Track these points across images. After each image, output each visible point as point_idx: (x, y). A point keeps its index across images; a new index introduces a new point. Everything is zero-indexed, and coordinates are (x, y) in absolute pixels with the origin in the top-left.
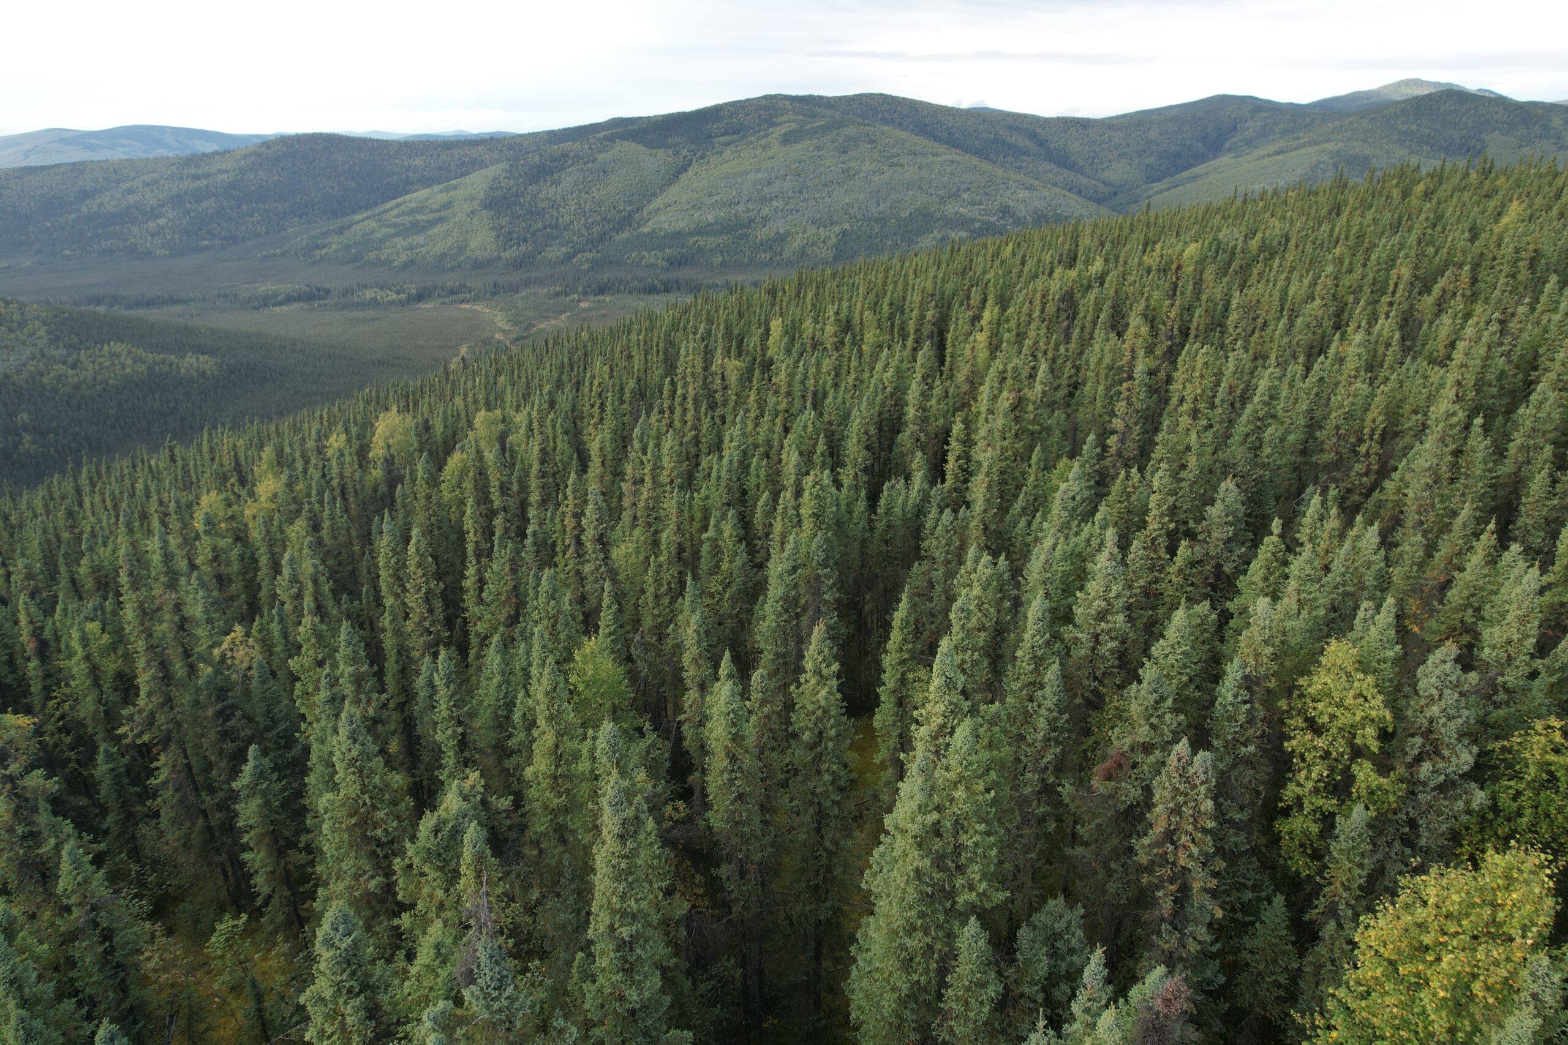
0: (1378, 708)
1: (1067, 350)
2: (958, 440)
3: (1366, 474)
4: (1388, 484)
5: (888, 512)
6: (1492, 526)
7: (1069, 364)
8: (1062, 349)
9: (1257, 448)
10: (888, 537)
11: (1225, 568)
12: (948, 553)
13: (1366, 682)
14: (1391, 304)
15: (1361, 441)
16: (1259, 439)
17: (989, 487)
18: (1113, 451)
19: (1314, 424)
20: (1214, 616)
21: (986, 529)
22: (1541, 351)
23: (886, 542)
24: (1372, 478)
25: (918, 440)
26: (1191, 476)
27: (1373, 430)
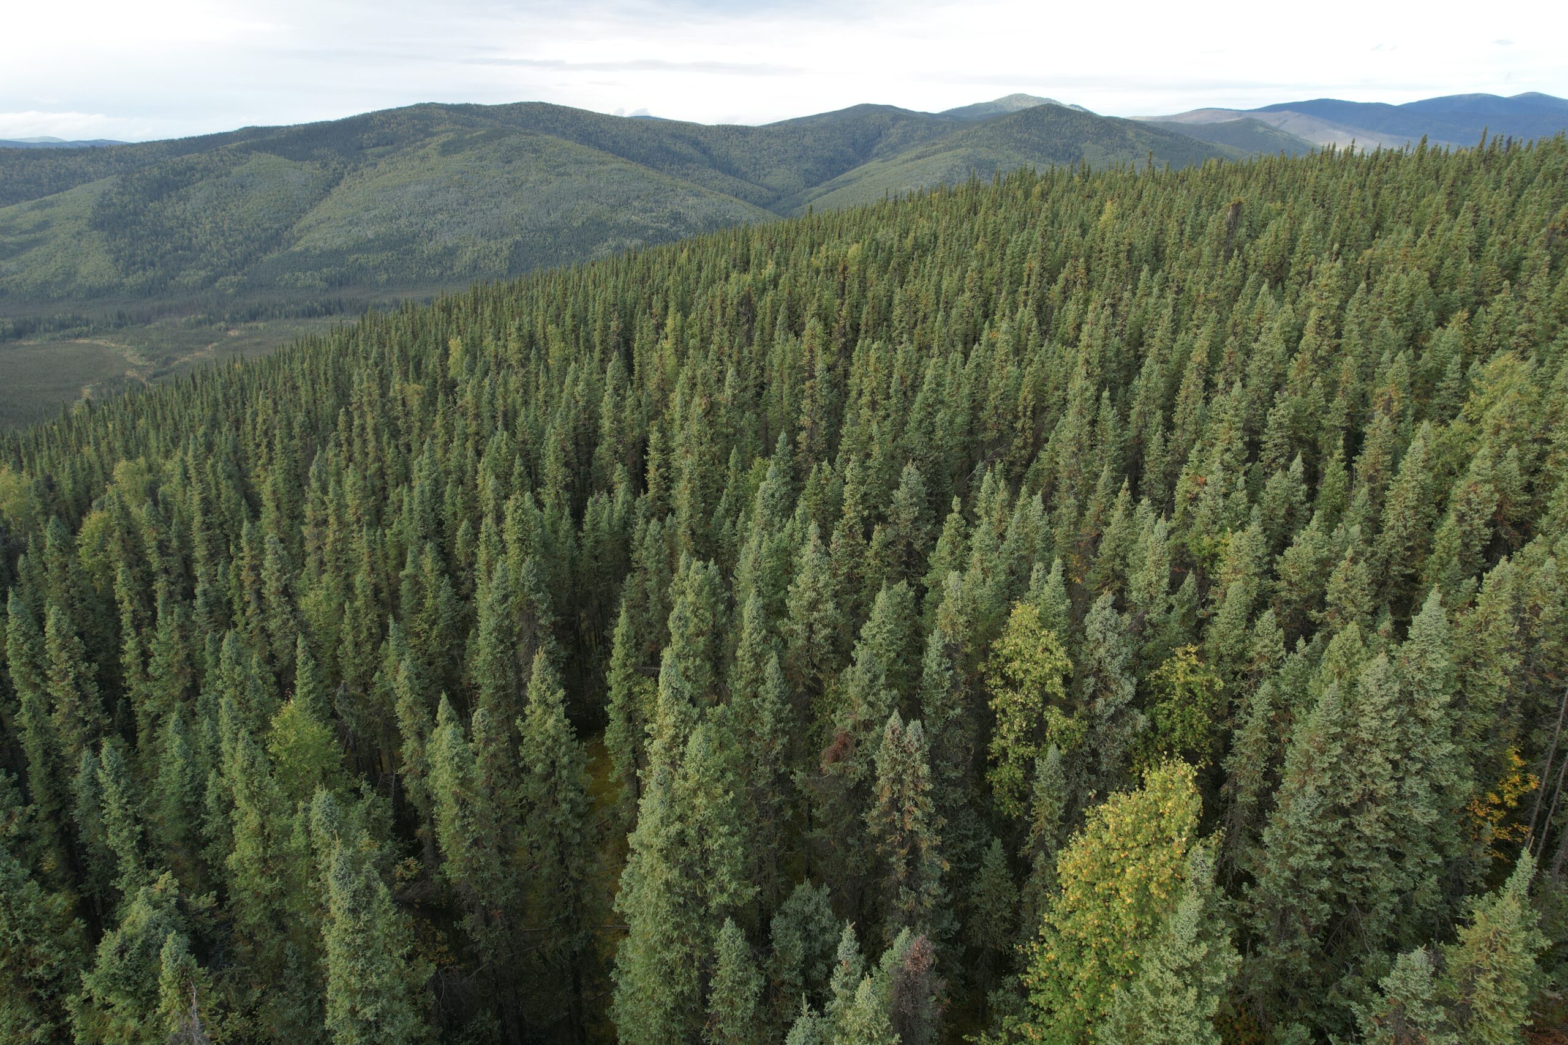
0: (1061, 659)
2: (656, 449)
3: (1024, 447)
4: (1043, 455)
5: (595, 527)
6: (1126, 484)
7: (753, 365)
8: (746, 352)
9: (930, 433)
10: (597, 553)
11: (916, 546)
12: (659, 562)
13: (1050, 637)
14: (1027, 293)
15: (1016, 418)
16: (931, 424)
17: (693, 493)
18: (803, 446)
19: (976, 406)
20: (911, 594)
21: (693, 533)
22: (1144, 329)
23: (596, 558)
24: (1029, 450)
25: (616, 452)
26: (876, 464)
27: (1025, 408)
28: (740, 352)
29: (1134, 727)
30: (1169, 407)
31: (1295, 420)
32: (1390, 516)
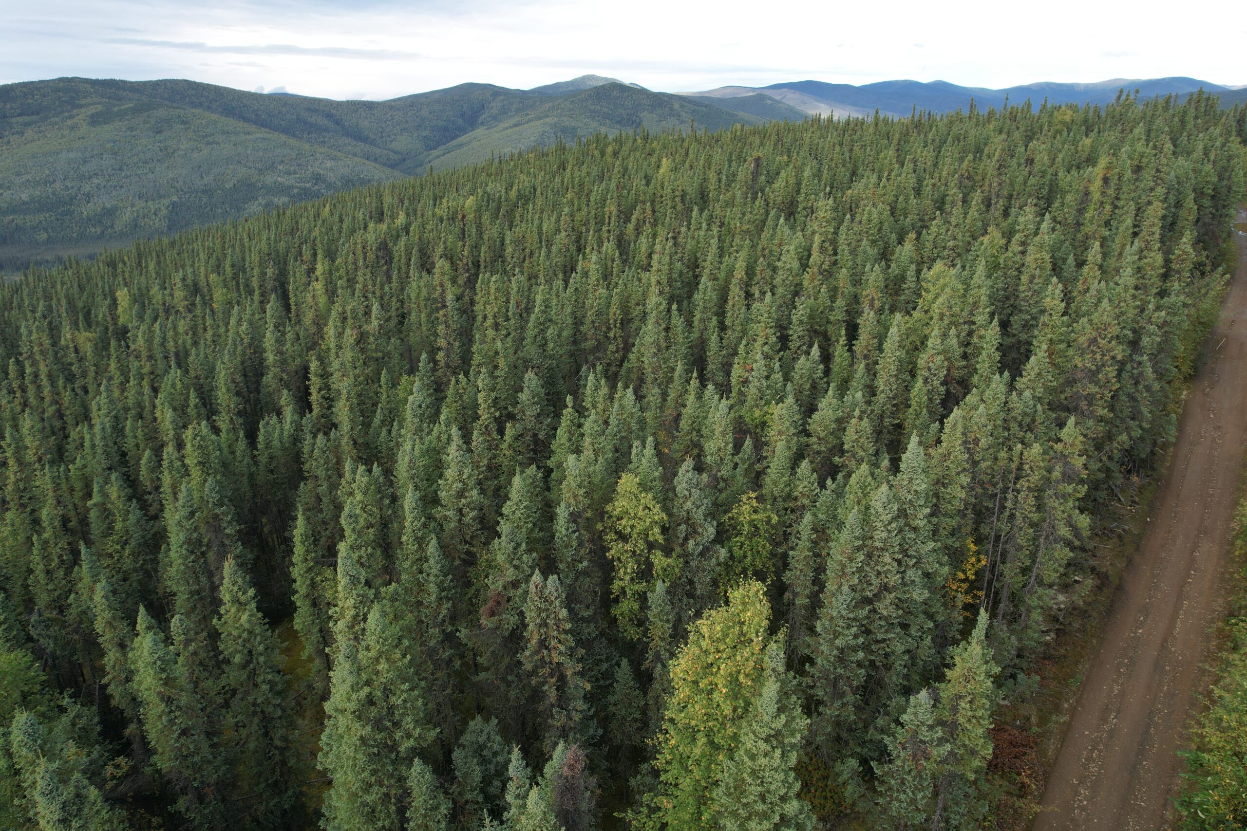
1: (391, 289)
2: (316, 375)
3: (617, 352)
4: (632, 357)
5: (268, 446)
6: (695, 374)
7: (394, 299)
8: (387, 288)
9: (543, 345)
10: (272, 467)
11: (540, 436)
12: (327, 470)
13: (647, 498)
14: (609, 231)
15: (609, 329)
16: (544, 338)
17: (351, 409)
18: (442, 364)
19: (578, 323)
20: (540, 475)
21: (355, 443)
22: (698, 255)
23: (272, 471)
24: (621, 353)
25: (281, 380)
26: (503, 373)
27: (615, 321)
28: (382, 288)
29: (717, 558)
30: (721, 314)
31: (811, 317)
32: (880, 383)
